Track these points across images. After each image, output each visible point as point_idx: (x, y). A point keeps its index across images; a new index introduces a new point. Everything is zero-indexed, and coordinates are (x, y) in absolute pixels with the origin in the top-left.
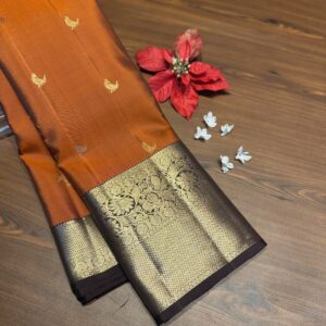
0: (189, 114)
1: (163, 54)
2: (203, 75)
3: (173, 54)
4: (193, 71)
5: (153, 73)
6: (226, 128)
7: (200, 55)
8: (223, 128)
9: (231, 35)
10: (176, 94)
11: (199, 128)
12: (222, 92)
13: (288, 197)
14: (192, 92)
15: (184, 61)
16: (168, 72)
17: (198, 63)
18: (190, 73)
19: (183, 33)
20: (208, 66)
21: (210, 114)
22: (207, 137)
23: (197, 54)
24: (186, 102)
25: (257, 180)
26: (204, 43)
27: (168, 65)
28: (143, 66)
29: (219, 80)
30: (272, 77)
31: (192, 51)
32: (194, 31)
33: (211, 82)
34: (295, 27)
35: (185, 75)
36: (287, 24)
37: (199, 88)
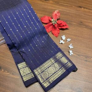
0: (57, 36)
1: (49, 18)
2: (61, 24)
3: (52, 18)
4: (58, 23)
5: (46, 24)
6: (69, 40)
7: (59, 18)
8: (68, 40)
10: (53, 30)
12: (66, 29)
14: (58, 29)
15: (55, 20)
16: (50, 23)
17: (60, 20)
19: (54, 12)
20: (62, 21)
21: (64, 36)
24: (56, 32)
25: (79, 55)
26: (61, 14)
28: (43, 22)
29: (66, 25)
30: (81, 24)
32: (58, 11)
33: (63, 26)
34: (87, 9)
35: (55, 24)
36: (84, 8)
37: (60, 28)
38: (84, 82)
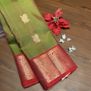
0: (57, 34)
1: (51, 16)
2: (63, 23)
3: (54, 16)
4: (60, 21)
6: (69, 39)
7: (62, 17)
9: (72, 11)
10: (54, 28)
11: (61, 39)
12: (68, 28)
13: (86, 62)
14: (59, 27)
15: (57, 18)
16: (52, 21)
17: (62, 19)
18: (59, 22)
19: (57, 10)
20: (64, 20)
21: (64, 35)
22: (63, 42)
23: (61, 16)
24: (57, 30)
25: (77, 56)
26: (64, 13)
27: (52, 19)
28: (45, 19)
30: (83, 25)
31: (60, 15)
32: (61, 9)
33: (65, 25)
35: (57, 22)
36: (88, 9)
37: (61, 26)
38: (79, 83)
